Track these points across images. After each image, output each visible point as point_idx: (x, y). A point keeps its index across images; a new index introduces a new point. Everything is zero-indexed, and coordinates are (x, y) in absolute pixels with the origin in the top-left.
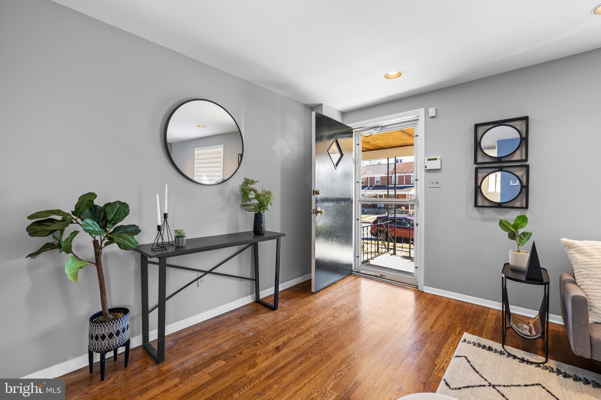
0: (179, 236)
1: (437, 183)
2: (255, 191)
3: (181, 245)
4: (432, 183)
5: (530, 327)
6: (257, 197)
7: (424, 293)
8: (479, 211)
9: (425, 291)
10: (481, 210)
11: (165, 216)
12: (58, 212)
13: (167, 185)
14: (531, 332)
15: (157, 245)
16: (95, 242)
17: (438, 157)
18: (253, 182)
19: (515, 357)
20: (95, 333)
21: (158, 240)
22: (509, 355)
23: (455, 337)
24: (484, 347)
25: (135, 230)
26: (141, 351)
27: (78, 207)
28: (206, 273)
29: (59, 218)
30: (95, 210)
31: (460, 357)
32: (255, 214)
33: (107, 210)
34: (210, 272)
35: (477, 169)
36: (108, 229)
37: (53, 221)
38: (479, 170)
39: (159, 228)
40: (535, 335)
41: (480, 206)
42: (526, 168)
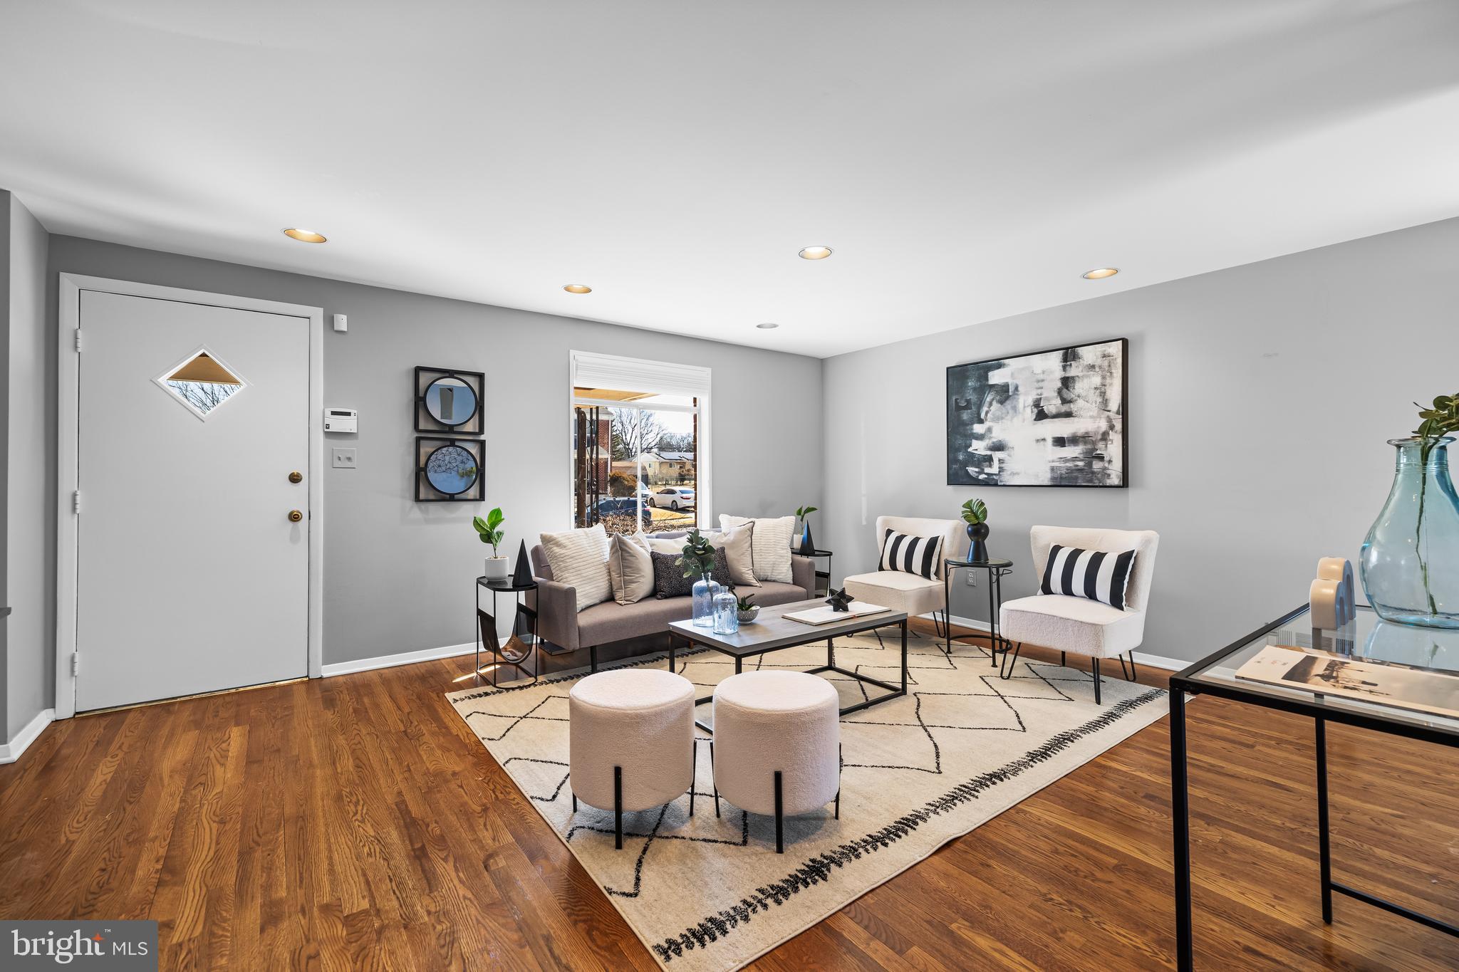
1: (349, 459)
4: (340, 460)
5: (511, 652)
7: (325, 680)
8: (420, 509)
9: (325, 675)
10: (423, 505)
14: (516, 656)
17: (353, 412)
19: (513, 689)
22: (508, 690)
23: (440, 704)
24: (480, 696)
31: (471, 714)
35: (418, 440)
38: (422, 442)
40: (522, 656)
41: (422, 501)
42: (482, 444)
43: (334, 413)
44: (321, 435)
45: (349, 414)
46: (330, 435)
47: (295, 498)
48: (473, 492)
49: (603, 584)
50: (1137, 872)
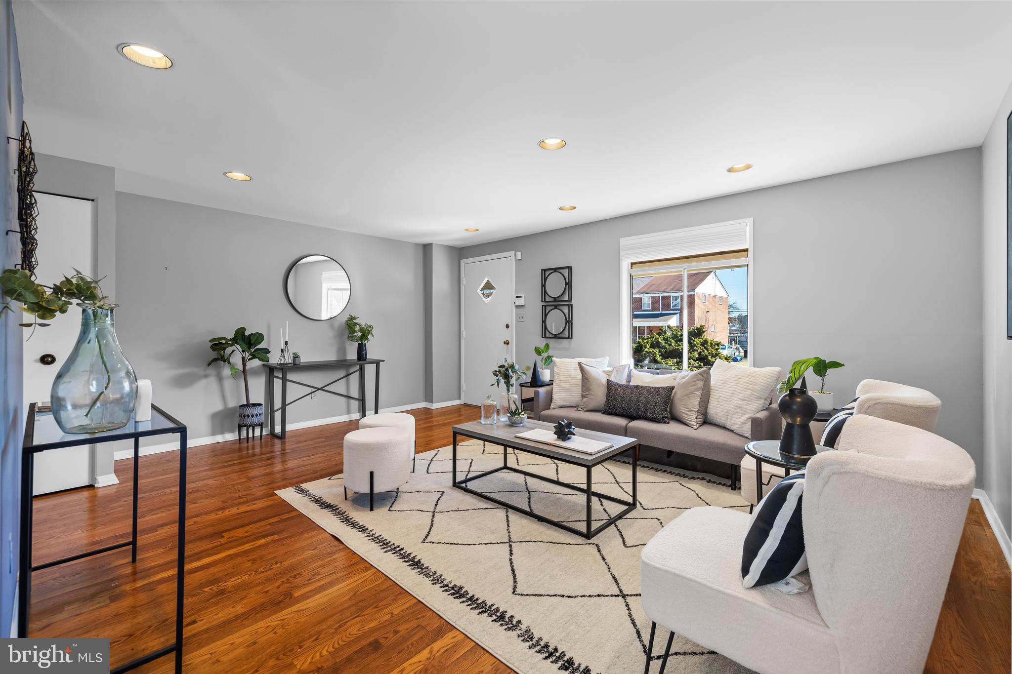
0: (296, 357)
2: (359, 325)
3: (297, 363)
4: (520, 317)
6: (361, 330)
11: (286, 343)
12: (224, 339)
13: (287, 322)
15: (281, 364)
16: (243, 358)
17: (523, 296)
18: (355, 318)
20: (243, 414)
21: (281, 361)
25: (267, 351)
26: (269, 437)
27: (235, 335)
28: (318, 389)
29: (224, 341)
30: (245, 338)
32: (359, 344)
33: (251, 338)
34: (321, 389)
35: (543, 306)
36: (251, 349)
37: (222, 343)
38: (544, 308)
39: (282, 351)
41: (548, 338)
42: (571, 307)
43: (517, 297)
44: (514, 308)
45: (521, 297)
46: (517, 307)
47: (506, 335)
48: (566, 334)
49: (578, 395)
50: (281, 602)
